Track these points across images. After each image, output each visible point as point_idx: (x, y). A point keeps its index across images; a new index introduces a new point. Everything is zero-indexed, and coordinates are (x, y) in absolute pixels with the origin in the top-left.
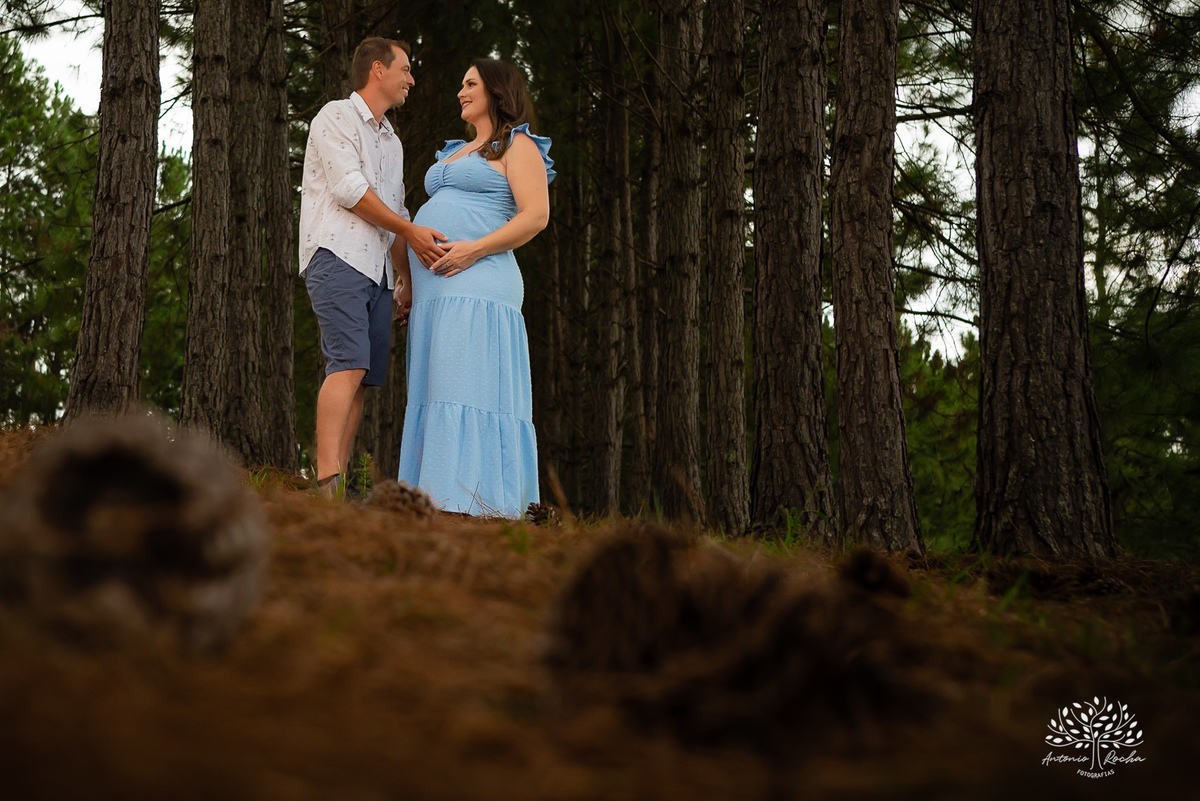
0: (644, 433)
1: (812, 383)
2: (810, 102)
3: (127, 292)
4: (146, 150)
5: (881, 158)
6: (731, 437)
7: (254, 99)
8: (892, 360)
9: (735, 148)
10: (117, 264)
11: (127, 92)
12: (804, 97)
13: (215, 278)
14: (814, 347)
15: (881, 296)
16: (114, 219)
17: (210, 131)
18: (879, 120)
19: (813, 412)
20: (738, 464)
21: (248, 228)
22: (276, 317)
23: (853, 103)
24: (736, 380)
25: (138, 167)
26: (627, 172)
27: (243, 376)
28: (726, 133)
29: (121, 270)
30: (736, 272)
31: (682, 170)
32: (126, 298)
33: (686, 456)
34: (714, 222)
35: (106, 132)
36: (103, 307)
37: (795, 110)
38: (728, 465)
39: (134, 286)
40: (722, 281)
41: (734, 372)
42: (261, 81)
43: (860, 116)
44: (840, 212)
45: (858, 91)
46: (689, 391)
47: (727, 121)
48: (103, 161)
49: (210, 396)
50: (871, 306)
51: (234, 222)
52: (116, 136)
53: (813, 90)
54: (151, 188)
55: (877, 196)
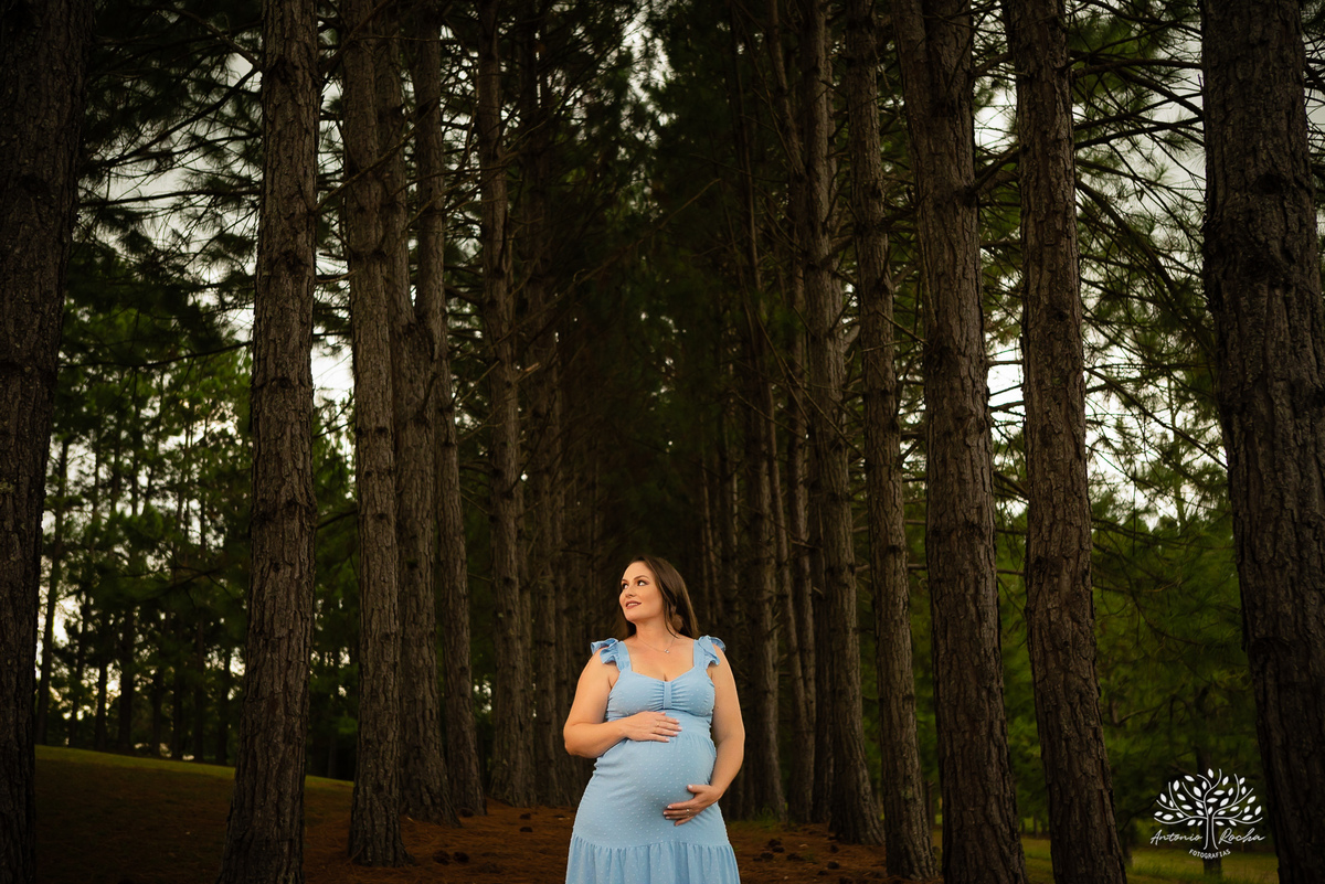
0: (802, 694)
1: (999, 760)
2: (978, 471)
3: (285, 735)
4: (301, 577)
5: (1080, 582)
6: (908, 774)
7: (421, 444)
8: (1107, 801)
9: (894, 484)
10: (273, 705)
11: (278, 515)
12: (972, 467)
13: (386, 659)
14: (998, 723)
15: (1091, 732)
16: (269, 656)
17: (376, 505)
18: (1075, 540)
19: (1002, 791)
20: (915, 800)
21: (421, 574)
22: (453, 639)
23: (1047, 523)
24: (908, 715)
25: (293, 597)
26: (775, 452)
27: (421, 725)
28: (885, 470)
29: (278, 712)
30: (901, 607)
31: (837, 483)
32: (284, 742)
33: (855, 761)
34: (878, 558)
35: (258, 559)
36: (259, 754)
37: (964, 480)
38: (906, 802)
39: (293, 727)
40: (889, 617)
41: (906, 707)
42: (427, 426)
43: (1055, 537)
44: (1042, 640)
45: (1051, 510)
46: (854, 697)
47: (884, 458)
48: (255, 591)
49: (385, 783)
50: (1081, 744)
51: (406, 569)
52: (268, 565)
53: (981, 459)
54: (309, 616)
55: (1079, 623)
